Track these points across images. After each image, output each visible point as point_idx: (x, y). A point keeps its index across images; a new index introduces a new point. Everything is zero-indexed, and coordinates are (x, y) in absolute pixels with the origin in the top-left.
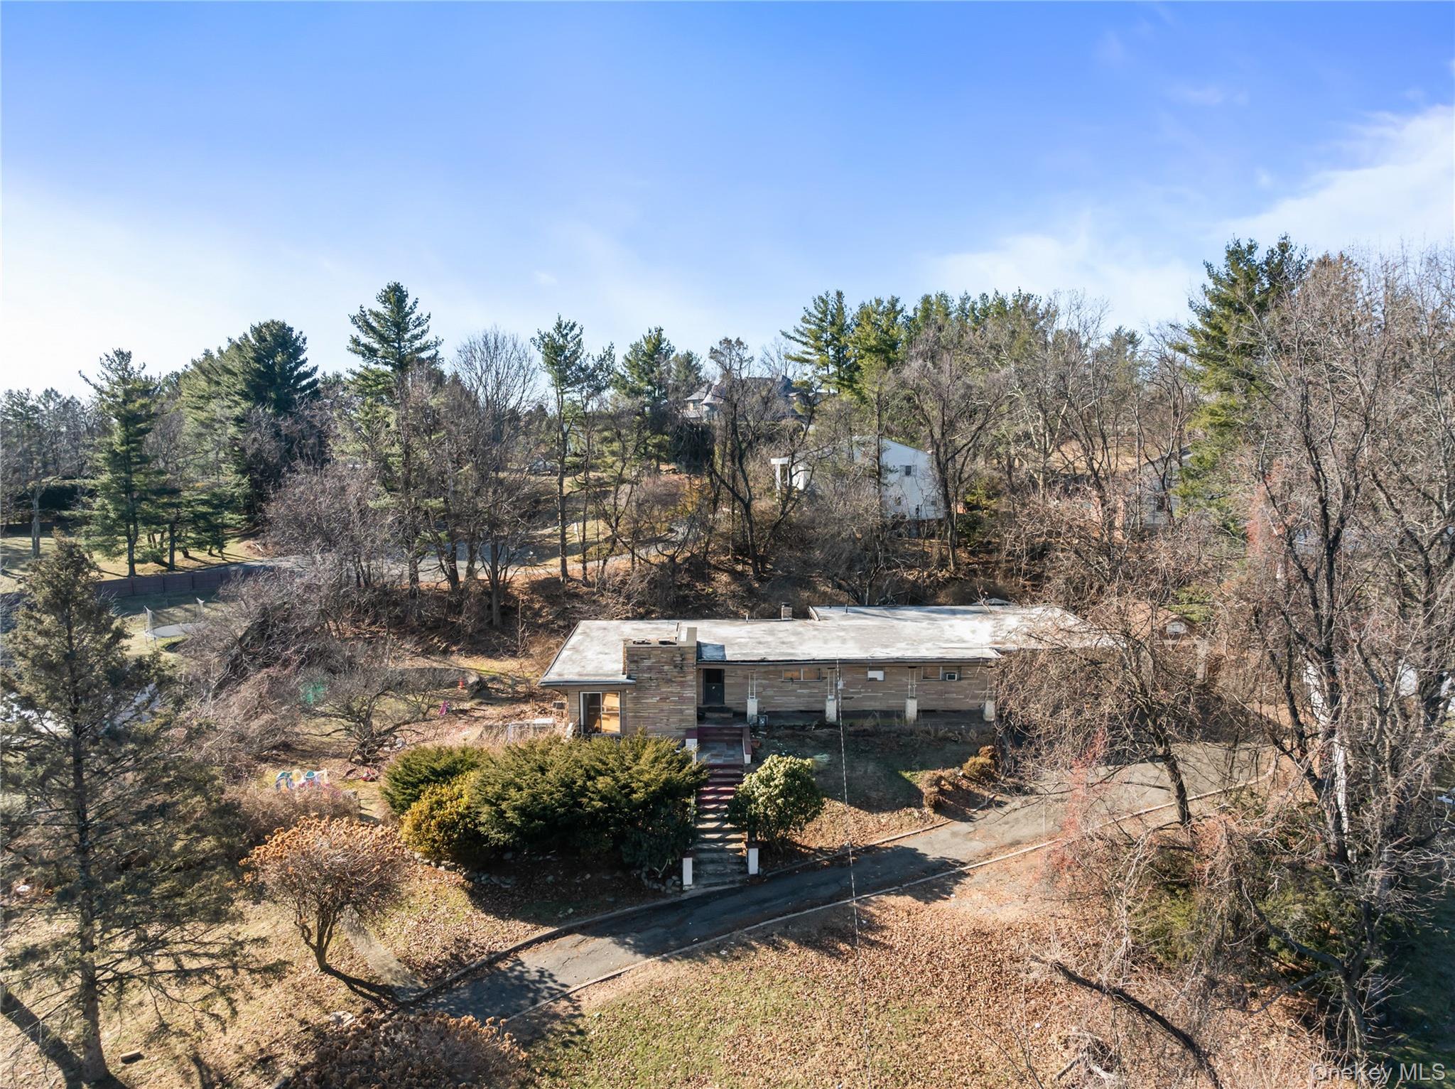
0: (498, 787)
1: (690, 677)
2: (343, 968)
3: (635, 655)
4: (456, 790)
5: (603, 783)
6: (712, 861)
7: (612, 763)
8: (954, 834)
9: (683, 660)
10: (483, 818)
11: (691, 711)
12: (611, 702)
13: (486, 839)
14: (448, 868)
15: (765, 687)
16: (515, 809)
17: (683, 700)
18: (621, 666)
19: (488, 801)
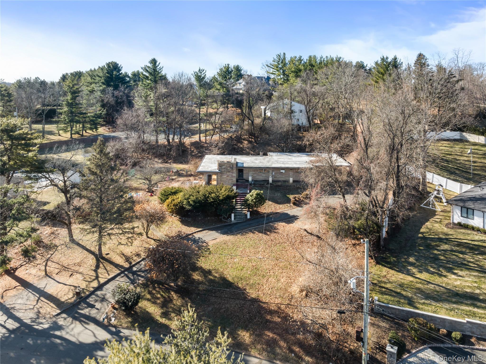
0: (188, 196)
1: (234, 171)
2: (152, 237)
3: (221, 165)
4: (177, 197)
5: (213, 195)
6: (239, 215)
7: (215, 190)
8: (297, 210)
9: (233, 166)
10: (184, 203)
11: (235, 179)
12: (214, 177)
13: (185, 208)
14: (175, 216)
15: (254, 174)
16: (192, 201)
17: (232, 176)
18: (217, 168)
19: (185, 199)
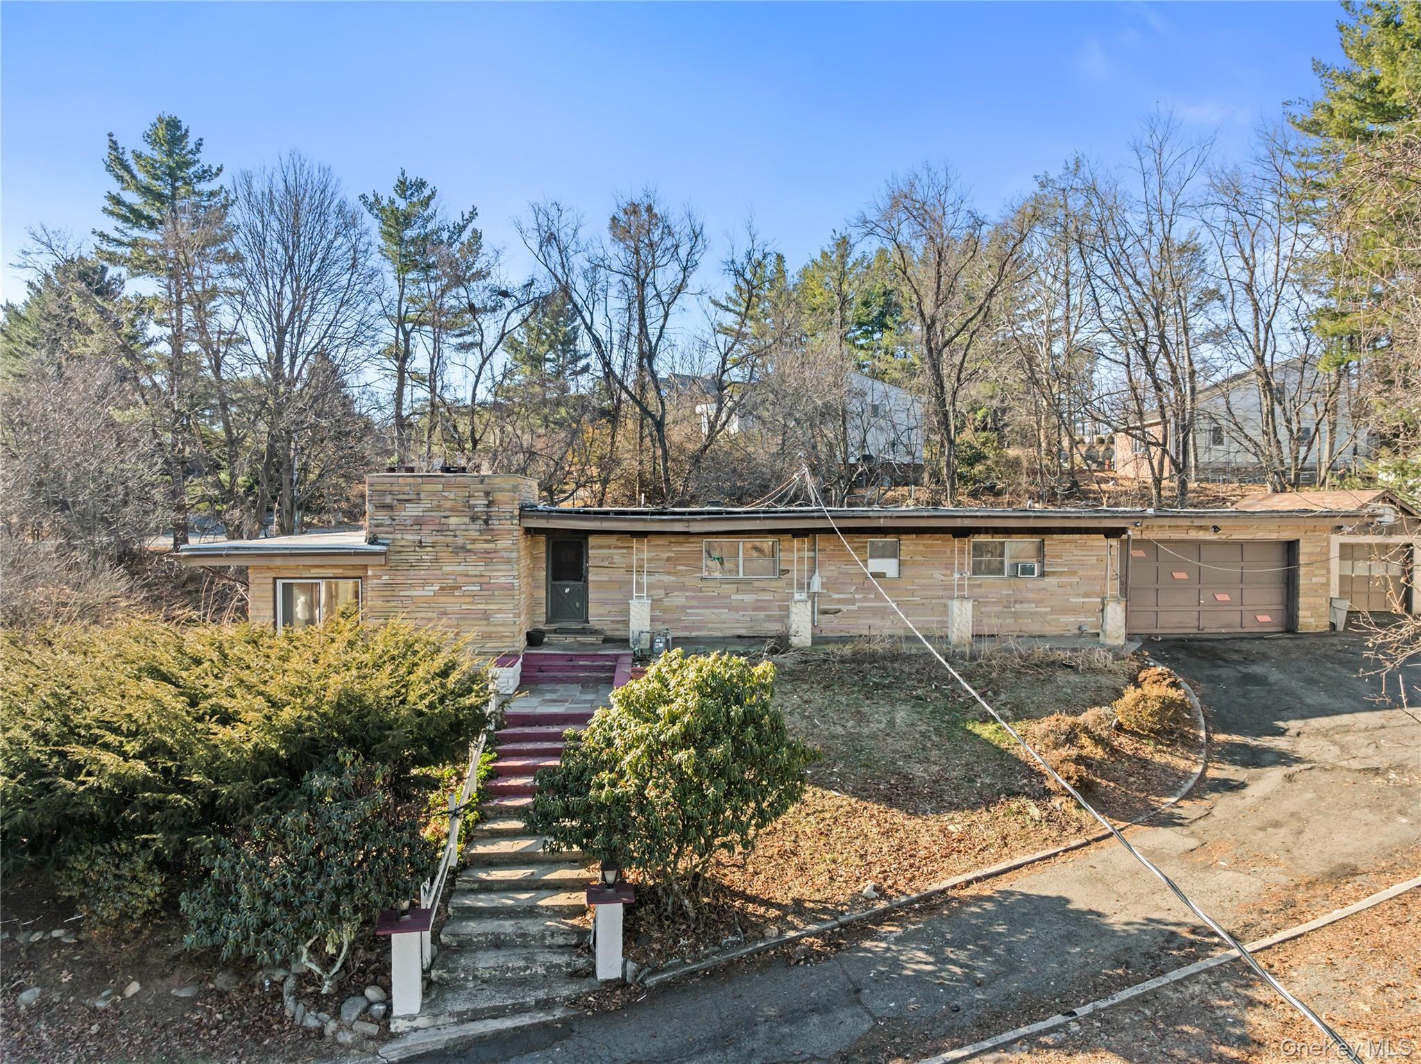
9: (490, 504)
17: (493, 593)
